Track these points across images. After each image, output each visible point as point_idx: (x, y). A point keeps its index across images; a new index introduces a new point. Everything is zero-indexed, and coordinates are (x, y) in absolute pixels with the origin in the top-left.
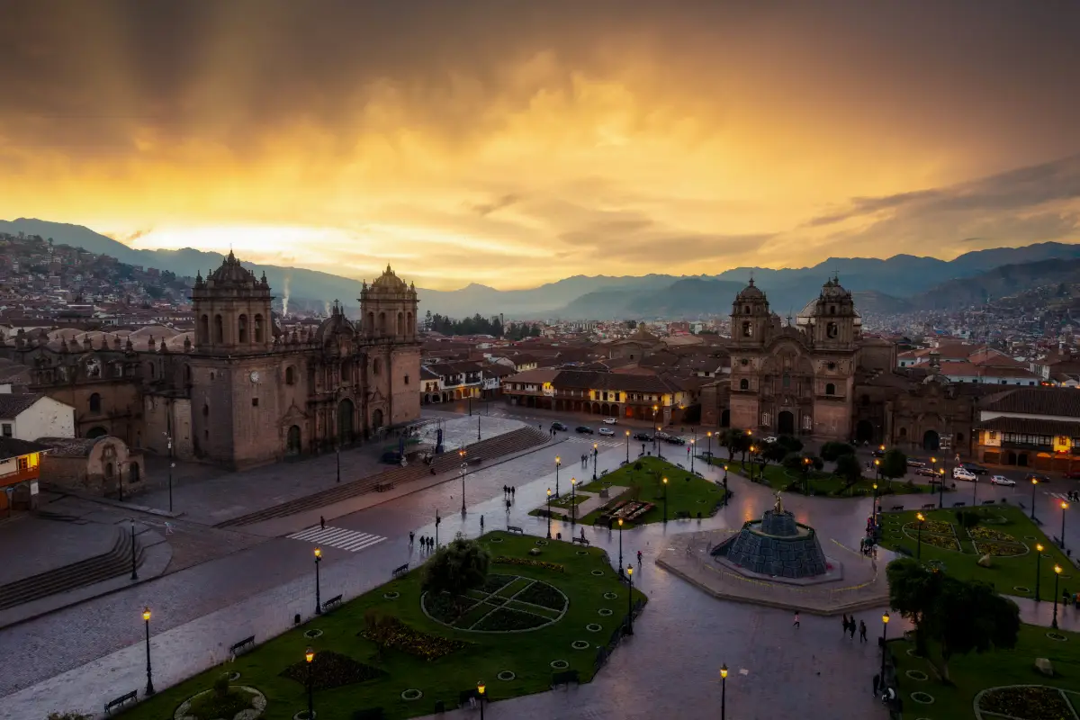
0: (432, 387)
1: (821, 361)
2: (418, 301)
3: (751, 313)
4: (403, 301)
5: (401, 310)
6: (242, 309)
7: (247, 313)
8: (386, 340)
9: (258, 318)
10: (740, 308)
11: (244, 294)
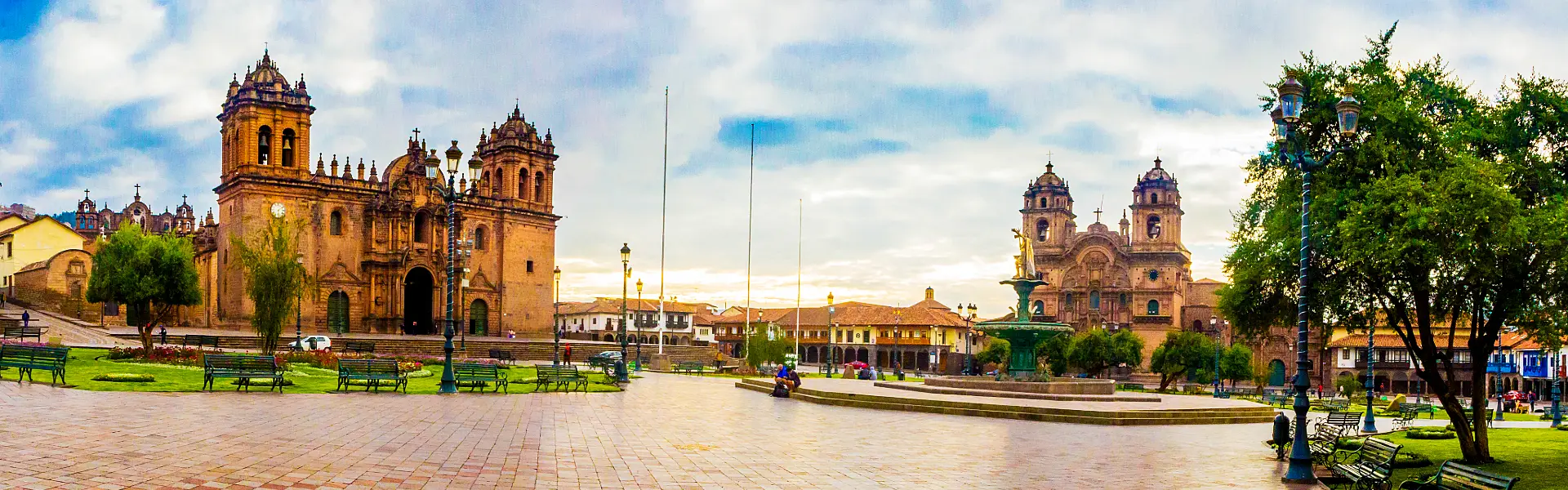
0: (615, 326)
1: (1141, 269)
2: (556, 157)
3: (1048, 207)
4: (528, 152)
5: (524, 164)
6: (265, 119)
7: (271, 125)
8: (500, 204)
9: (289, 134)
10: (1034, 202)
11: (267, 98)
